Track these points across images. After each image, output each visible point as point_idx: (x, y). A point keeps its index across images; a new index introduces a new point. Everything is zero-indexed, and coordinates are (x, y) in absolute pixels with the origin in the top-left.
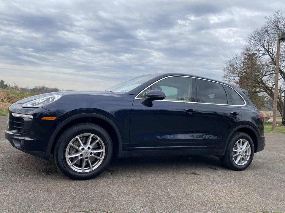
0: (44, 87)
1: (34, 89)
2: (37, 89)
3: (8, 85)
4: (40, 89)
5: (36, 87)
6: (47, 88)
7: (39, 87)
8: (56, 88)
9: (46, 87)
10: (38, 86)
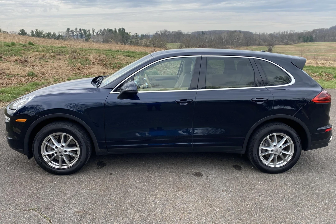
0: (166, 31)
1: (156, 34)
2: (159, 34)
3: (129, 33)
4: (162, 34)
5: (157, 31)
6: (169, 32)
7: (161, 31)
8: (179, 31)
9: (168, 30)
10: (159, 30)
